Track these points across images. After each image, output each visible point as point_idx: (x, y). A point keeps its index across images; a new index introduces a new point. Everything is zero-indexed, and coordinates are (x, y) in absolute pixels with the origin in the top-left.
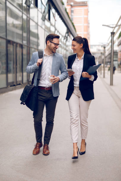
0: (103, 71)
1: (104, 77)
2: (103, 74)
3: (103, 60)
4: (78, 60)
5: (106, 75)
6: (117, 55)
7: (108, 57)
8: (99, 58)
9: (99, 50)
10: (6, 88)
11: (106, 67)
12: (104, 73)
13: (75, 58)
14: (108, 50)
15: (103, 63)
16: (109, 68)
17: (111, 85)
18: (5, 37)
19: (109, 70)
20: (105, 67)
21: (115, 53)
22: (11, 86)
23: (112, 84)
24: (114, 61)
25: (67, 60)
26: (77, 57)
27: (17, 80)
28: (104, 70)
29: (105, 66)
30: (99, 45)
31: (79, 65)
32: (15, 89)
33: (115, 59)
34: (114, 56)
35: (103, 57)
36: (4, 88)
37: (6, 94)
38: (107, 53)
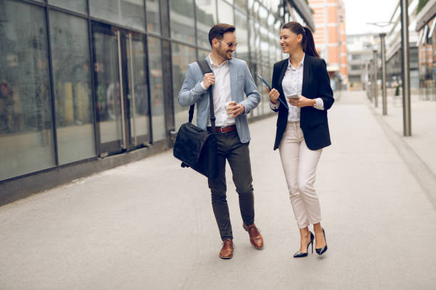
0: (380, 99)
1: (385, 113)
2: (380, 105)
3: (381, 69)
4: (294, 68)
5: (389, 106)
6: (416, 55)
7: (393, 62)
8: (369, 66)
9: (369, 46)
10: (95, 159)
11: (390, 87)
12: (385, 103)
13: (287, 66)
14: (391, 45)
15: (380, 76)
16: (398, 88)
17: (405, 135)
18: (83, 13)
19: (397, 94)
20: (386, 87)
21: (413, 50)
22: (110, 154)
23: (407, 131)
24: (410, 69)
25: (272, 71)
26: (289, 64)
27: (132, 135)
28: (384, 95)
29: (387, 84)
30: (368, 35)
31: (295, 79)
32: (126, 162)
33: (412, 65)
34: (411, 59)
35: (379, 63)
36: (86, 161)
37: (95, 177)
38: (390, 52)
